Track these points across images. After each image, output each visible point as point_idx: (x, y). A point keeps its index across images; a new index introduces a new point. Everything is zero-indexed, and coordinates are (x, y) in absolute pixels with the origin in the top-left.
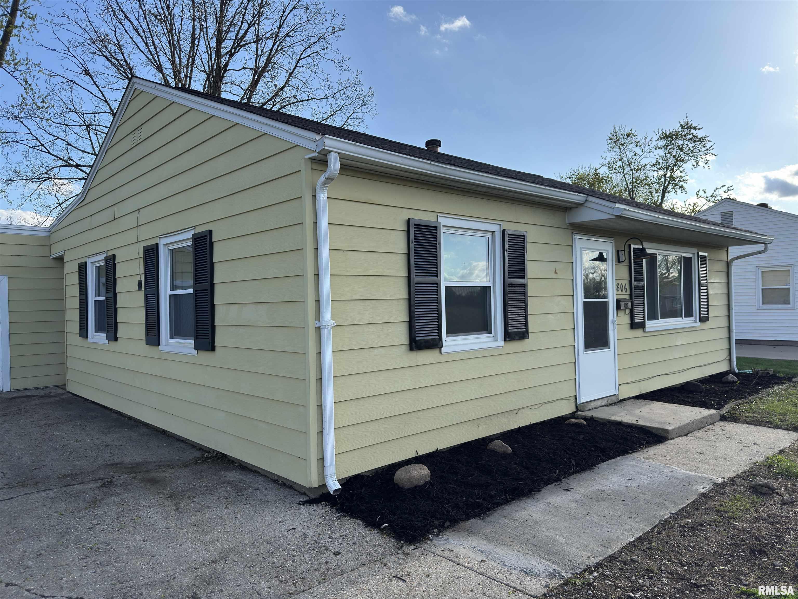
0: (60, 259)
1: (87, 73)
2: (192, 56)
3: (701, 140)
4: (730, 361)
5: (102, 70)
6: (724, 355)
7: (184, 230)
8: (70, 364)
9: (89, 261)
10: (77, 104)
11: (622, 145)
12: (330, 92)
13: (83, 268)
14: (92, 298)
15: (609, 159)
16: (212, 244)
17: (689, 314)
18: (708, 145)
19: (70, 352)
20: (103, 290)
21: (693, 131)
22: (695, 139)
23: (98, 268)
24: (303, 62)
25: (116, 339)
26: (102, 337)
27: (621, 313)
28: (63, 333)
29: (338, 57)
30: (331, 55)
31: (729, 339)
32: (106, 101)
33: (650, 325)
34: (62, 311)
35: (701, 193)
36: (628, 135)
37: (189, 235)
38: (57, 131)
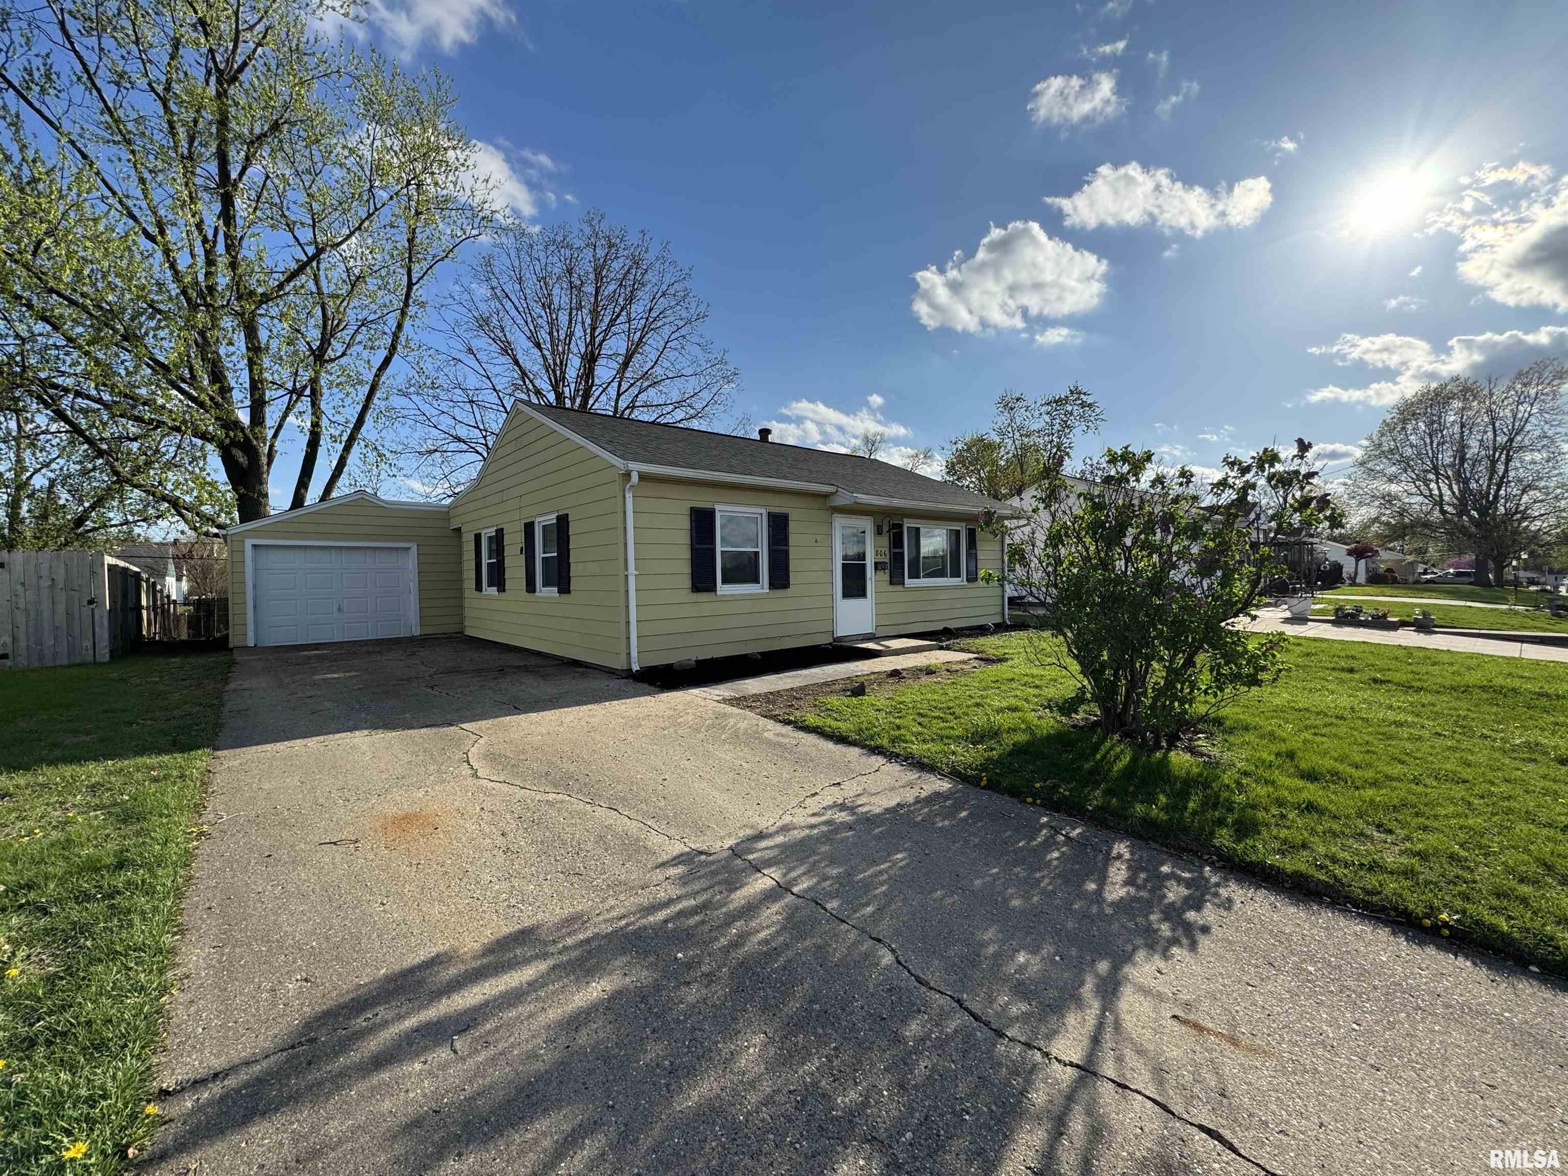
0: (458, 530)
1: (470, 351)
2: (570, 335)
3: (1090, 406)
4: (1003, 614)
5: (485, 346)
6: (999, 609)
7: (551, 512)
8: (468, 613)
9: (483, 532)
10: (460, 379)
11: (1012, 409)
12: (699, 370)
13: (478, 537)
14: (485, 561)
15: (1000, 424)
16: (568, 523)
17: (956, 573)
18: (1098, 411)
19: (467, 603)
20: (494, 555)
21: (1082, 396)
22: (1083, 405)
23: (490, 538)
24: (669, 344)
25: (504, 591)
26: (493, 591)
27: (880, 573)
28: (460, 590)
29: (702, 341)
30: (696, 339)
31: (1003, 597)
32: (489, 378)
33: (909, 582)
34: (460, 572)
35: (1088, 460)
36: (1018, 400)
37: (554, 516)
38: (444, 406)
